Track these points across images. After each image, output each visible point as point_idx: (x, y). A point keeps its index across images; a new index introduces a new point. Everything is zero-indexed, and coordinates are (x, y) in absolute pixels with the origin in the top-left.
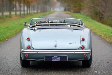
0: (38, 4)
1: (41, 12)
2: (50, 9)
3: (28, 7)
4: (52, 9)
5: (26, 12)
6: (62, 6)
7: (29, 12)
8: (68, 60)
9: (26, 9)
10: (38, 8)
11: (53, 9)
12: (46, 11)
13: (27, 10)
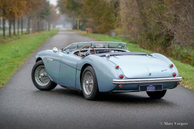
0: (30, 18)
1: (34, 32)
2: (49, 27)
3: (12, 22)
4: (52, 25)
5: (7, 32)
6: (68, 21)
7: (12, 31)
8: (163, 89)
9: (7, 25)
10: (29, 24)
11: (54, 26)
12: (43, 30)
13: (10, 28)
